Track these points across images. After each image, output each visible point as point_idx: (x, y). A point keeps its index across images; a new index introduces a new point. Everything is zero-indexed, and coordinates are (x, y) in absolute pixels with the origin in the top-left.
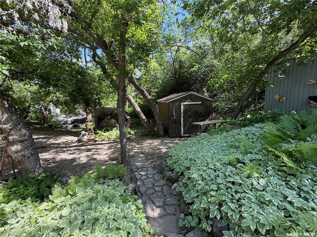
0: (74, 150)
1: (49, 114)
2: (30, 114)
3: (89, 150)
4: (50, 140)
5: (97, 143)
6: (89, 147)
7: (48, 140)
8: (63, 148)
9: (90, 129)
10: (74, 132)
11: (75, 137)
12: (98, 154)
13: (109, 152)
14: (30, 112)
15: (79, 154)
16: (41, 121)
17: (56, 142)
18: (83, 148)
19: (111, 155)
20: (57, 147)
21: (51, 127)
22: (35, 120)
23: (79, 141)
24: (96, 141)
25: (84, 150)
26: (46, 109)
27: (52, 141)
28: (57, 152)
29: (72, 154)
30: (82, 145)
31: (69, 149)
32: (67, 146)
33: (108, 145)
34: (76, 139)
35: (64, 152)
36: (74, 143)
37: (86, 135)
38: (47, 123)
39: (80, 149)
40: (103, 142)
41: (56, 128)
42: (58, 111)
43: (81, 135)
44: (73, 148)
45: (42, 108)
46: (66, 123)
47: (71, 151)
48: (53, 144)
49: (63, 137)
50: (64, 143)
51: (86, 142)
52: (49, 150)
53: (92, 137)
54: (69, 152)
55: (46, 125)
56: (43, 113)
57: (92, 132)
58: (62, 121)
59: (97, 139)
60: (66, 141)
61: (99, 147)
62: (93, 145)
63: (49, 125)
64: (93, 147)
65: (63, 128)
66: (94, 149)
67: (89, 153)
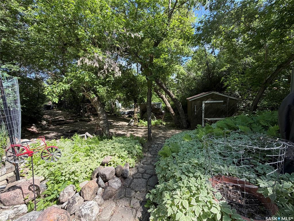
0: (125, 130)
1: (115, 107)
2: (106, 107)
3: (133, 131)
4: (114, 123)
5: (138, 127)
6: (133, 129)
7: (113, 123)
8: (120, 128)
9: (135, 119)
10: (128, 120)
11: (127, 122)
12: (137, 134)
13: (143, 133)
14: (105, 106)
15: (127, 132)
16: (110, 111)
17: (117, 124)
18: (130, 129)
19: (144, 135)
20: (117, 127)
21: (115, 116)
22: (108, 110)
23: (129, 125)
24: (138, 126)
25: (130, 130)
26: (113, 104)
27: (115, 124)
28: (117, 130)
29: (124, 132)
30: (130, 128)
31: (123, 129)
32: (122, 127)
33: (144, 129)
34: (127, 124)
35: (120, 130)
36: (126, 126)
37: (133, 122)
38: (114, 113)
39: (128, 130)
40: (142, 128)
41: (118, 116)
42: (120, 104)
43: (130, 122)
44: (125, 129)
45: (112, 103)
46: (124, 113)
47: (124, 130)
48: (116, 125)
49: (121, 122)
50: (121, 126)
51: (132, 127)
52: (113, 128)
53: (136, 124)
54: (123, 131)
55: (113, 114)
56: (112, 106)
57: (137, 120)
58: (122, 112)
59: (139, 125)
60: (122, 124)
61: (139, 130)
62: (136, 128)
63: (115, 114)
64: (135, 129)
65: (122, 117)
66: (136, 131)
67: (132, 133)
